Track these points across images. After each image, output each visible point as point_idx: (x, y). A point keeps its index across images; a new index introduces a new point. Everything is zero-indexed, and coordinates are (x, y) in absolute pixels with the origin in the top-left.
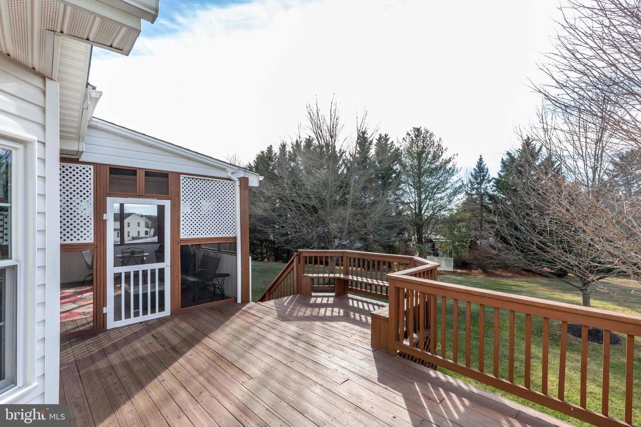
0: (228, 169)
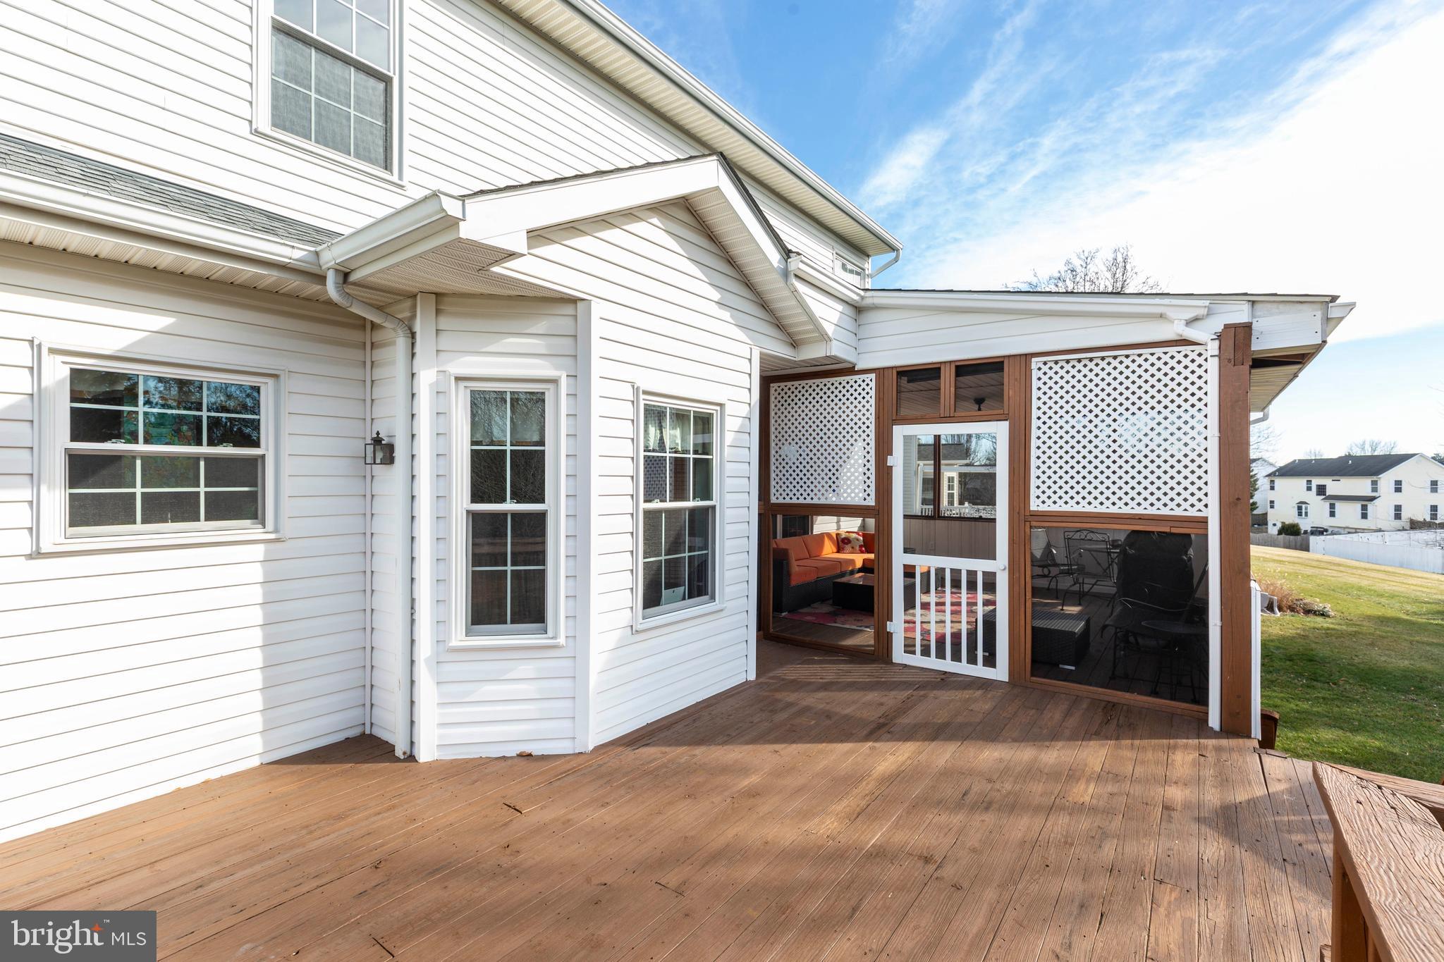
0: (1170, 313)
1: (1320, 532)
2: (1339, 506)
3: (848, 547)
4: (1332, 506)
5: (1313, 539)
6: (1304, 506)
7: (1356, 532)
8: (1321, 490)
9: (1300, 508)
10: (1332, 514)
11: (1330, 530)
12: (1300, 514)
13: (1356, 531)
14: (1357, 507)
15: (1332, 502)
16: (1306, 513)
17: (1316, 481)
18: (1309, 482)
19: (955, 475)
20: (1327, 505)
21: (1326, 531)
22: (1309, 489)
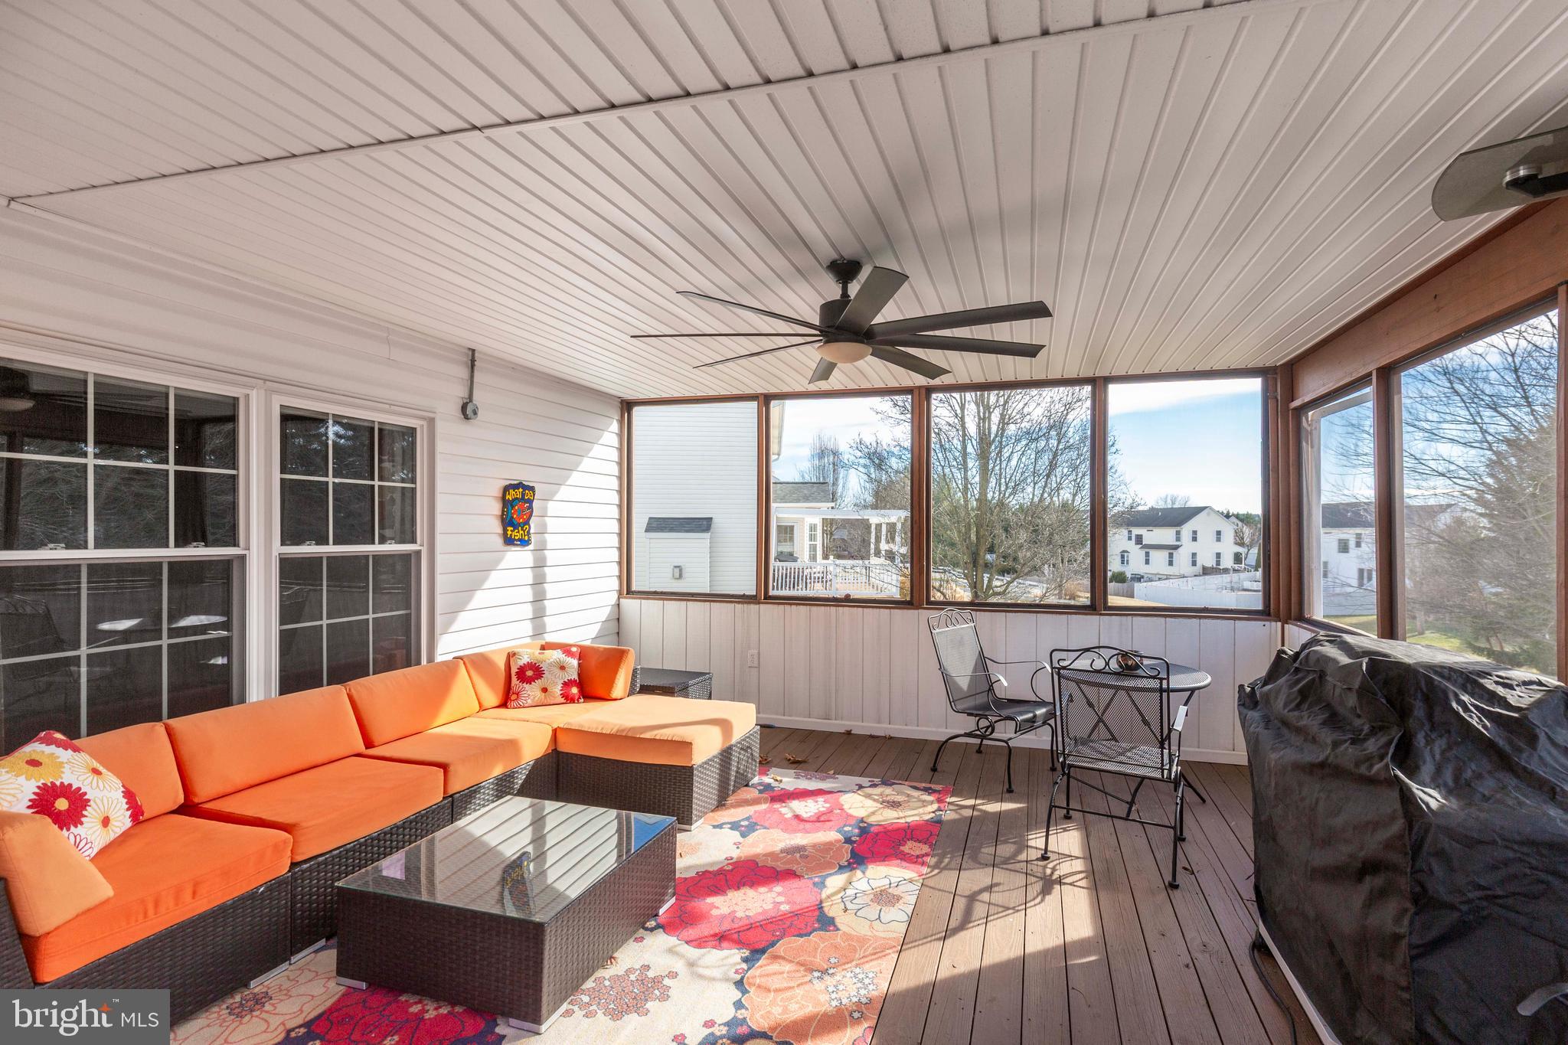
1: (1139, 578)
2: (1153, 553)
3: (531, 692)
4: (1147, 554)
5: (1137, 585)
6: (1126, 554)
7: (1167, 579)
8: (1139, 539)
9: (1123, 557)
10: (1147, 562)
11: (1146, 576)
12: (1123, 563)
13: (1168, 577)
14: (1165, 554)
15: (1147, 550)
16: (1128, 563)
17: (1136, 531)
18: (1130, 532)
19: (817, 521)
20: (1143, 553)
21: (1143, 577)
22: (1130, 538)
